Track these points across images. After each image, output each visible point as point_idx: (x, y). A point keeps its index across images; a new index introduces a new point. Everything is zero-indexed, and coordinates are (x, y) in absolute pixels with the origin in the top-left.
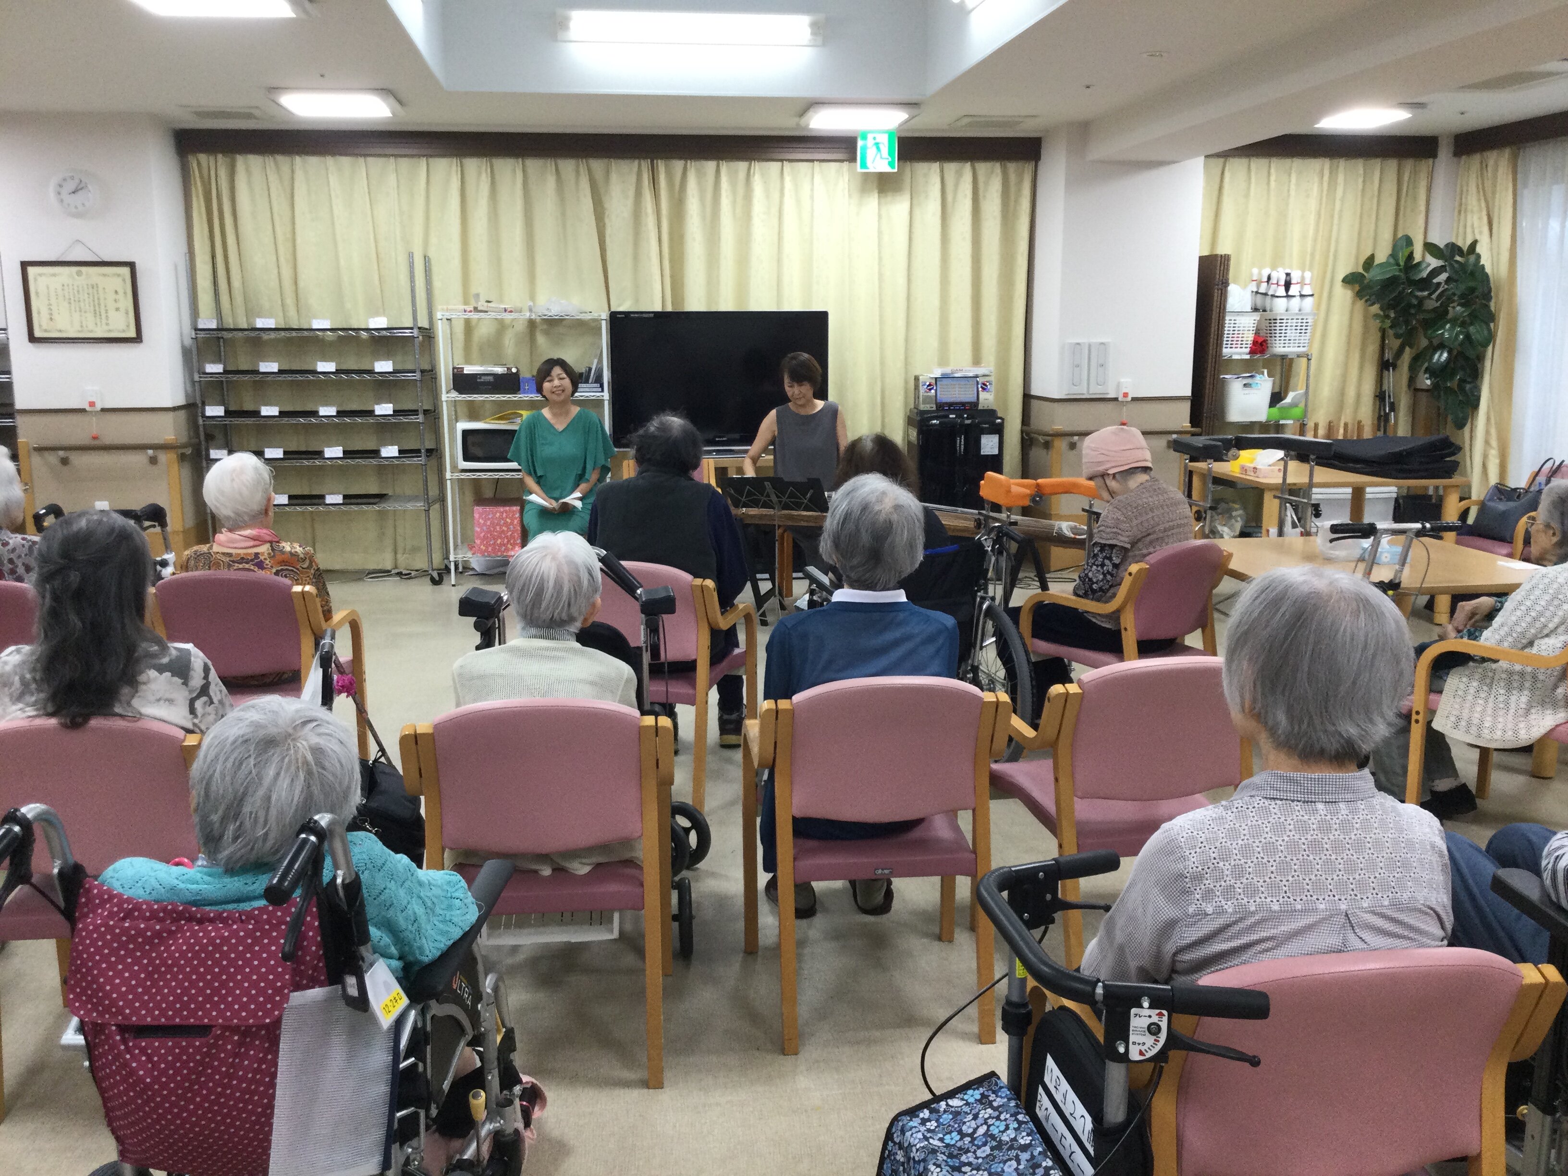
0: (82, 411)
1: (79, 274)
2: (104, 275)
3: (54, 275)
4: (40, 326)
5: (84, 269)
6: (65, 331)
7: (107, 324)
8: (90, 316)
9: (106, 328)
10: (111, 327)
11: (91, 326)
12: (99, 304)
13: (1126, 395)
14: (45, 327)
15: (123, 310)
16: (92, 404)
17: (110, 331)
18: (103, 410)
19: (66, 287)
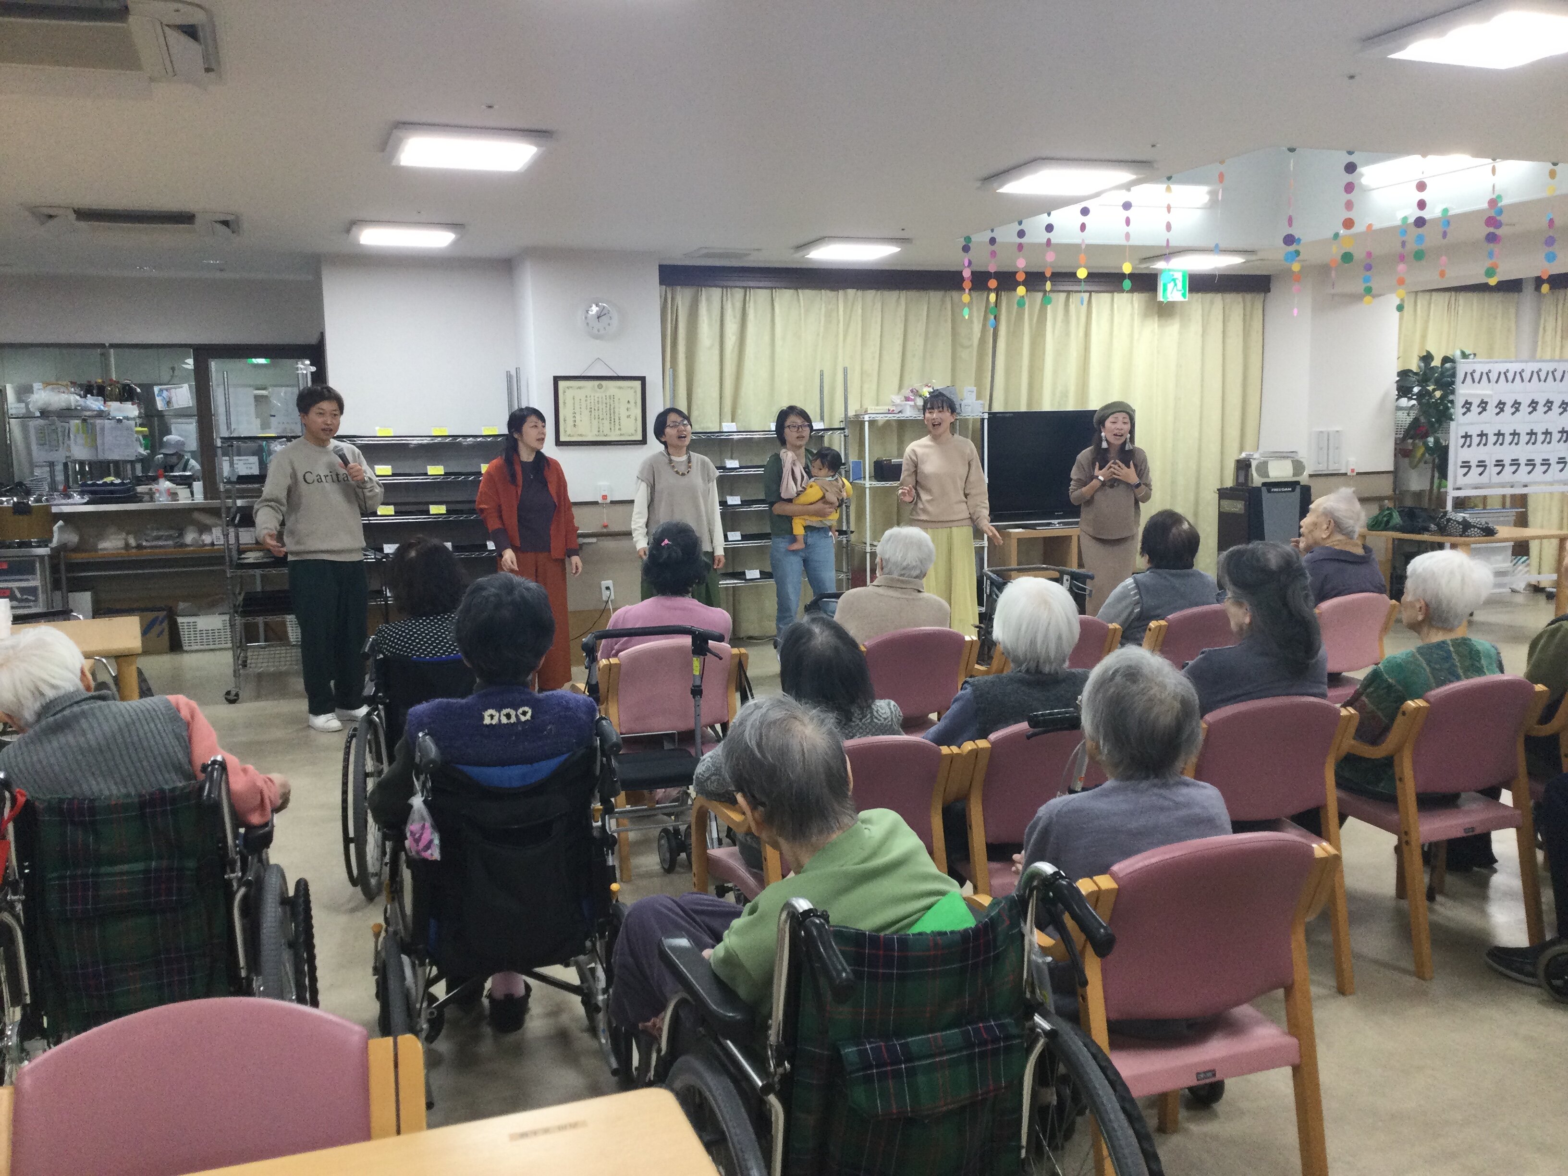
0: (596, 503)
1: (600, 387)
2: (620, 388)
3: (580, 388)
4: (565, 431)
5: (604, 383)
6: (585, 436)
7: (620, 429)
8: (606, 422)
9: (618, 432)
10: (622, 432)
11: (607, 431)
12: (614, 413)
13: (1353, 471)
14: (568, 433)
15: (633, 417)
16: (605, 497)
17: (621, 435)
18: (612, 502)
19: (588, 399)
